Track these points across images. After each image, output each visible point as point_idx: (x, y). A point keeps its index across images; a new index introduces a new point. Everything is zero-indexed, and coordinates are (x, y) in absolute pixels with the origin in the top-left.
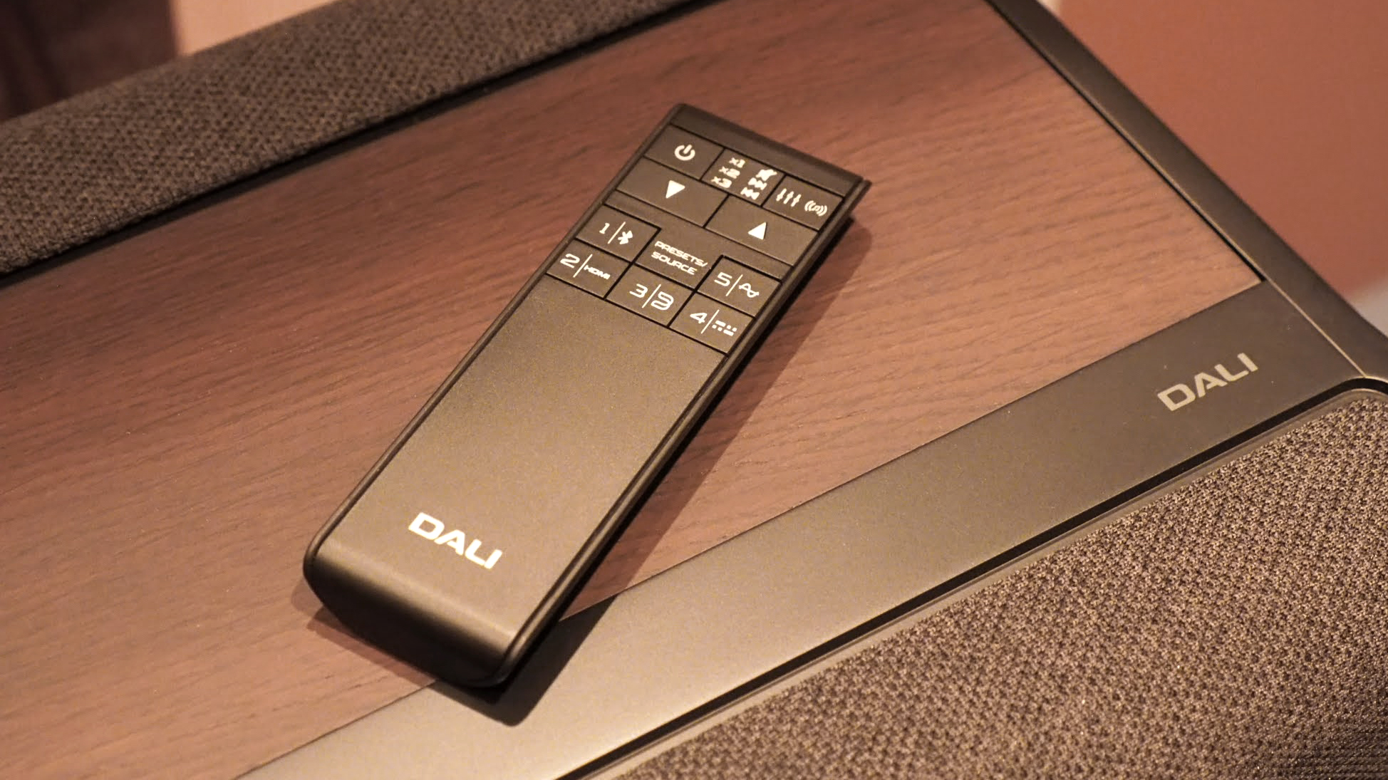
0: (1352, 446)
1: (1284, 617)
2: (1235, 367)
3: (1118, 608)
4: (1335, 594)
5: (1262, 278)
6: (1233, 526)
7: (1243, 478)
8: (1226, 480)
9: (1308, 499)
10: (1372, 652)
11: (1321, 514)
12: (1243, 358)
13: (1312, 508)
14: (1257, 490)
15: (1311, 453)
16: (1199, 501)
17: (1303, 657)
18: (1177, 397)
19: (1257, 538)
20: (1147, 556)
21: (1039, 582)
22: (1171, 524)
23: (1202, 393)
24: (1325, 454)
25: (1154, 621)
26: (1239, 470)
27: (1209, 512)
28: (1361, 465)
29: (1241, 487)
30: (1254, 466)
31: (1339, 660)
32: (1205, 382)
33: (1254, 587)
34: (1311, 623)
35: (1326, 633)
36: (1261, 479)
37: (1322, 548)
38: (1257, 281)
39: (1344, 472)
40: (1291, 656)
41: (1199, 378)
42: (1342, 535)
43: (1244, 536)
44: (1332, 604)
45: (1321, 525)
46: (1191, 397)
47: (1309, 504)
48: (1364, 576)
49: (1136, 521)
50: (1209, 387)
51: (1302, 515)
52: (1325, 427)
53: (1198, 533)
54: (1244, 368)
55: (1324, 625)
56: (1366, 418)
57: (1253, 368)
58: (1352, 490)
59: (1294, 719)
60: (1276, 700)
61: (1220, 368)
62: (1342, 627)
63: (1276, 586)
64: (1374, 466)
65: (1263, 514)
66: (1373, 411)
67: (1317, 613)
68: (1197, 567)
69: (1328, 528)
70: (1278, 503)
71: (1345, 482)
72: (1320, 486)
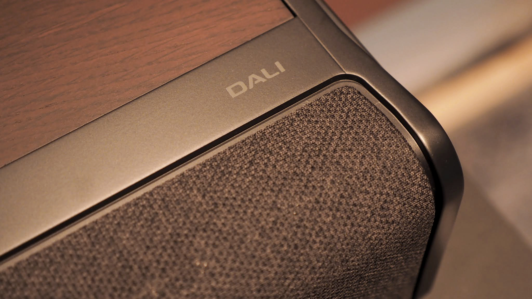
0: (333, 116)
1: (282, 224)
2: (273, 69)
3: (184, 223)
4: (314, 209)
5: (295, 15)
6: (258, 169)
7: (268, 138)
8: (258, 140)
9: (304, 150)
10: (336, 240)
11: (310, 160)
12: (278, 64)
13: (305, 156)
14: (275, 146)
15: (309, 121)
16: (241, 154)
17: (293, 247)
18: (238, 89)
19: (271, 176)
20: (206, 190)
21: (141, 208)
22: (223, 168)
23: (251, 86)
24: (317, 122)
25: (205, 231)
26: (266, 133)
27: (246, 160)
28: (336, 128)
29: (266, 144)
30: (275, 131)
31: (315, 246)
32: (254, 80)
33: (266, 207)
34: (298, 227)
35: (307, 231)
36: (278, 139)
37: (309, 181)
38: (292, 17)
39: (326, 133)
40: (285, 248)
41: (251, 78)
42: (321, 173)
43: (264, 175)
44: (311, 214)
45: (309, 166)
46: (245, 89)
47: (304, 154)
48: (331, 197)
49: (203, 167)
50: (256, 82)
51: (299, 160)
52: (319, 105)
53: (238, 173)
54: (277, 70)
55: (306, 227)
56: (344, 100)
57: (282, 70)
58: (330, 144)
59: (288, 282)
60: (276, 273)
61: (264, 71)
62: (317, 229)
63: (279, 206)
64: (343, 128)
65: (277, 161)
66: (347, 94)
67: (301, 220)
68: (234, 196)
69: (313, 168)
70: (287, 153)
71: (326, 139)
72: (311, 142)
